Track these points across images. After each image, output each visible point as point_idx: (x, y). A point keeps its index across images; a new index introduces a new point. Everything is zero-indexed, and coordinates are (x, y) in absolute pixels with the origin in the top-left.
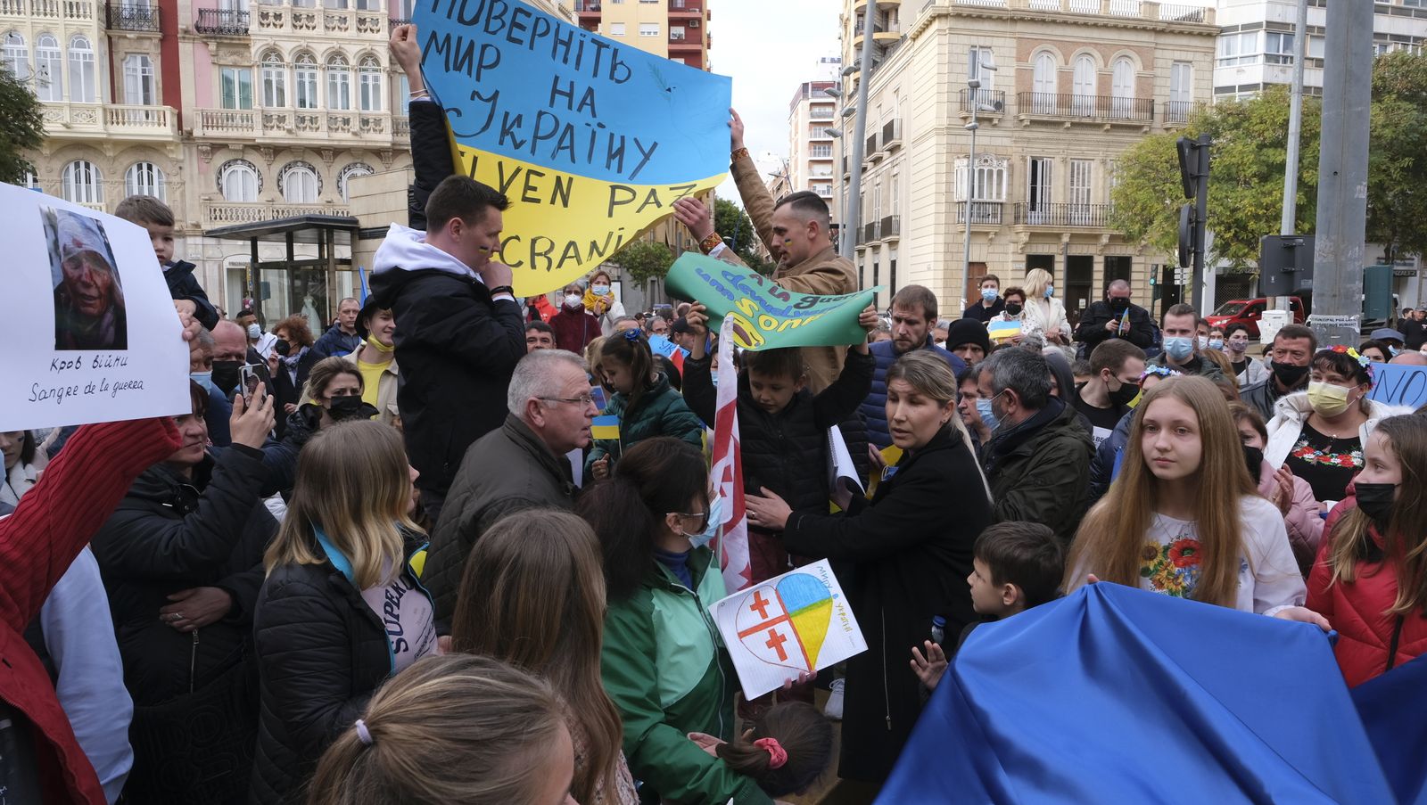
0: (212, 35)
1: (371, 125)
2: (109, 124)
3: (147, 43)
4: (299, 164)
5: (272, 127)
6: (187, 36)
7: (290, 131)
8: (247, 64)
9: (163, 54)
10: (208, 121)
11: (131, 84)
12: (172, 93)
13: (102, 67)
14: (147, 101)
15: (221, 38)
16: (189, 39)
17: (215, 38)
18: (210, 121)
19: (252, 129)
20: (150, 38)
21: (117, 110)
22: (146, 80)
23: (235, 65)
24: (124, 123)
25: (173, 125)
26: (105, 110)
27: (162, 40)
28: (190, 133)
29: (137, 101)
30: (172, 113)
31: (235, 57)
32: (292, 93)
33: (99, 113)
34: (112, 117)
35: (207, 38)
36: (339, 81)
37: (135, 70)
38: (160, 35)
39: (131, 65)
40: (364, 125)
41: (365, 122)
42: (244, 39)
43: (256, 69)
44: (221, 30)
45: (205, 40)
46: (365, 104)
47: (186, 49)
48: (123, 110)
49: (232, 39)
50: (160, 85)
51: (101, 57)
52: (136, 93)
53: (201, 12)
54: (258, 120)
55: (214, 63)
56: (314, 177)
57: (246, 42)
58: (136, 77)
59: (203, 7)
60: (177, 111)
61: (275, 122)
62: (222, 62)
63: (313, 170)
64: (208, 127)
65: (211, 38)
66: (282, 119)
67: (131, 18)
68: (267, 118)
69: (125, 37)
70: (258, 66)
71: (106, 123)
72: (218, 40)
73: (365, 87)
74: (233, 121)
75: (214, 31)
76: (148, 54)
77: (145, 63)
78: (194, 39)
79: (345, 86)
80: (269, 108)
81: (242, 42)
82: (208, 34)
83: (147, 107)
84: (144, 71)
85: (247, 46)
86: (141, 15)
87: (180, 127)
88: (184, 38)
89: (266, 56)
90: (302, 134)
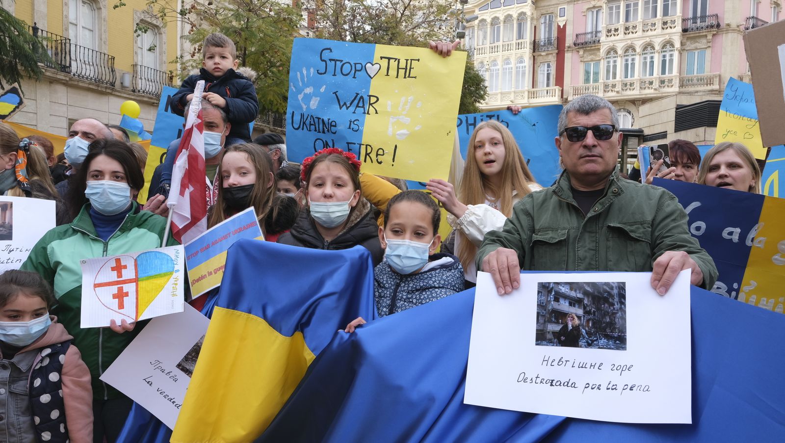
0: (582, 46)
1: (666, 83)
2: (530, 99)
3: (550, 56)
4: (622, 110)
5: (609, 91)
6: (569, 49)
7: (618, 92)
8: (598, 59)
9: (557, 61)
10: (576, 91)
11: (542, 78)
12: (560, 81)
13: (529, 71)
14: (548, 85)
15: (586, 47)
16: (570, 50)
17: (583, 48)
18: (577, 92)
19: (598, 93)
20: (552, 54)
21: (534, 92)
22: (548, 75)
23: (592, 61)
24: (536, 98)
25: (559, 96)
26: (529, 92)
27: (557, 54)
28: (567, 99)
29: (543, 86)
30: (559, 90)
31: (593, 56)
32: (621, 71)
33: (526, 94)
34: (532, 95)
35: (579, 48)
36: (648, 60)
37: (544, 71)
38: (556, 51)
39: (542, 69)
40: (661, 84)
41: (662, 82)
42: (597, 46)
43: (602, 60)
44: (586, 43)
45: (578, 50)
46: (663, 72)
47: (568, 56)
48: (536, 91)
49: (591, 47)
50: (555, 77)
51: (530, 67)
52: (543, 82)
53: (577, 35)
54: (601, 88)
55: (581, 61)
56: (630, 117)
57: (599, 47)
58: (544, 74)
59: (578, 33)
60: (561, 89)
61: (610, 88)
62: (585, 60)
63: (630, 113)
64: (575, 95)
65: (581, 48)
66: (614, 86)
67: (545, 45)
68: (606, 86)
69: (541, 55)
70: (604, 59)
71: (529, 98)
72: (584, 49)
73: (664, 62)
74: (588, 90)
75: (582, 44)
76: (550, 61)
77: (549, 66)
78: (572, 50)
79: (652, 63)
80: (608, 81)
81: (596, 47)
82: (580, 46)
83: (548, 88)
84: (548, 70)
85: (599, 49)
86: (549, 42)
87: (562, 97)
88: (568, 51)
89: (608, 53)
90: (625, 93)
